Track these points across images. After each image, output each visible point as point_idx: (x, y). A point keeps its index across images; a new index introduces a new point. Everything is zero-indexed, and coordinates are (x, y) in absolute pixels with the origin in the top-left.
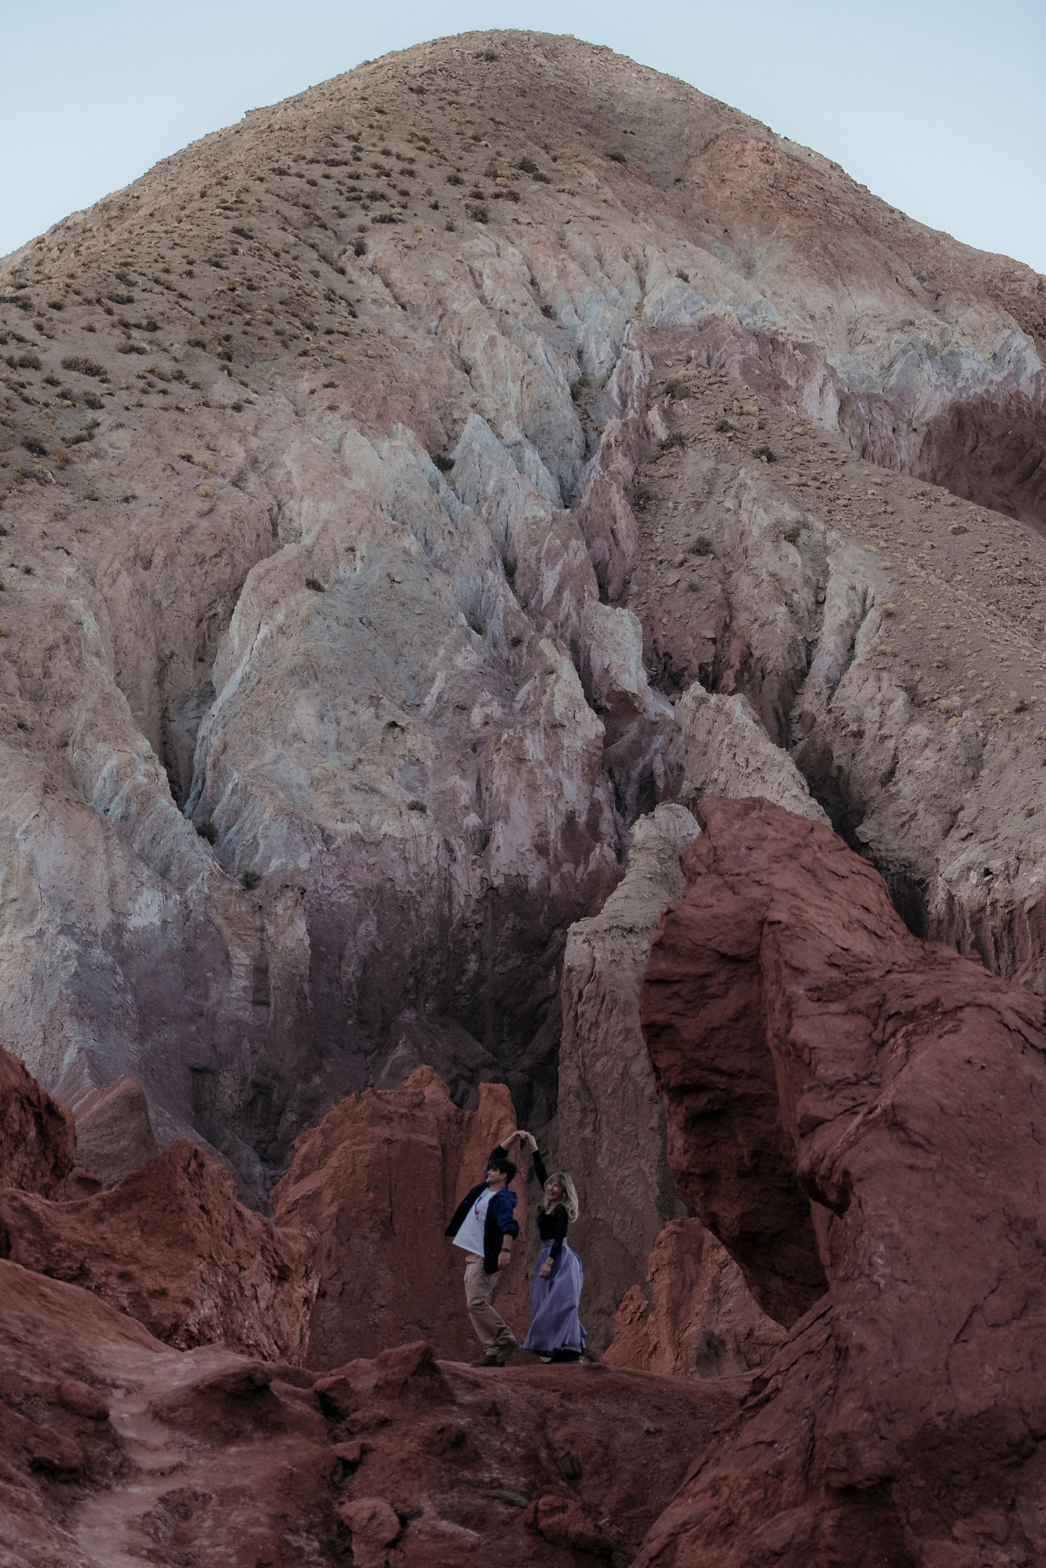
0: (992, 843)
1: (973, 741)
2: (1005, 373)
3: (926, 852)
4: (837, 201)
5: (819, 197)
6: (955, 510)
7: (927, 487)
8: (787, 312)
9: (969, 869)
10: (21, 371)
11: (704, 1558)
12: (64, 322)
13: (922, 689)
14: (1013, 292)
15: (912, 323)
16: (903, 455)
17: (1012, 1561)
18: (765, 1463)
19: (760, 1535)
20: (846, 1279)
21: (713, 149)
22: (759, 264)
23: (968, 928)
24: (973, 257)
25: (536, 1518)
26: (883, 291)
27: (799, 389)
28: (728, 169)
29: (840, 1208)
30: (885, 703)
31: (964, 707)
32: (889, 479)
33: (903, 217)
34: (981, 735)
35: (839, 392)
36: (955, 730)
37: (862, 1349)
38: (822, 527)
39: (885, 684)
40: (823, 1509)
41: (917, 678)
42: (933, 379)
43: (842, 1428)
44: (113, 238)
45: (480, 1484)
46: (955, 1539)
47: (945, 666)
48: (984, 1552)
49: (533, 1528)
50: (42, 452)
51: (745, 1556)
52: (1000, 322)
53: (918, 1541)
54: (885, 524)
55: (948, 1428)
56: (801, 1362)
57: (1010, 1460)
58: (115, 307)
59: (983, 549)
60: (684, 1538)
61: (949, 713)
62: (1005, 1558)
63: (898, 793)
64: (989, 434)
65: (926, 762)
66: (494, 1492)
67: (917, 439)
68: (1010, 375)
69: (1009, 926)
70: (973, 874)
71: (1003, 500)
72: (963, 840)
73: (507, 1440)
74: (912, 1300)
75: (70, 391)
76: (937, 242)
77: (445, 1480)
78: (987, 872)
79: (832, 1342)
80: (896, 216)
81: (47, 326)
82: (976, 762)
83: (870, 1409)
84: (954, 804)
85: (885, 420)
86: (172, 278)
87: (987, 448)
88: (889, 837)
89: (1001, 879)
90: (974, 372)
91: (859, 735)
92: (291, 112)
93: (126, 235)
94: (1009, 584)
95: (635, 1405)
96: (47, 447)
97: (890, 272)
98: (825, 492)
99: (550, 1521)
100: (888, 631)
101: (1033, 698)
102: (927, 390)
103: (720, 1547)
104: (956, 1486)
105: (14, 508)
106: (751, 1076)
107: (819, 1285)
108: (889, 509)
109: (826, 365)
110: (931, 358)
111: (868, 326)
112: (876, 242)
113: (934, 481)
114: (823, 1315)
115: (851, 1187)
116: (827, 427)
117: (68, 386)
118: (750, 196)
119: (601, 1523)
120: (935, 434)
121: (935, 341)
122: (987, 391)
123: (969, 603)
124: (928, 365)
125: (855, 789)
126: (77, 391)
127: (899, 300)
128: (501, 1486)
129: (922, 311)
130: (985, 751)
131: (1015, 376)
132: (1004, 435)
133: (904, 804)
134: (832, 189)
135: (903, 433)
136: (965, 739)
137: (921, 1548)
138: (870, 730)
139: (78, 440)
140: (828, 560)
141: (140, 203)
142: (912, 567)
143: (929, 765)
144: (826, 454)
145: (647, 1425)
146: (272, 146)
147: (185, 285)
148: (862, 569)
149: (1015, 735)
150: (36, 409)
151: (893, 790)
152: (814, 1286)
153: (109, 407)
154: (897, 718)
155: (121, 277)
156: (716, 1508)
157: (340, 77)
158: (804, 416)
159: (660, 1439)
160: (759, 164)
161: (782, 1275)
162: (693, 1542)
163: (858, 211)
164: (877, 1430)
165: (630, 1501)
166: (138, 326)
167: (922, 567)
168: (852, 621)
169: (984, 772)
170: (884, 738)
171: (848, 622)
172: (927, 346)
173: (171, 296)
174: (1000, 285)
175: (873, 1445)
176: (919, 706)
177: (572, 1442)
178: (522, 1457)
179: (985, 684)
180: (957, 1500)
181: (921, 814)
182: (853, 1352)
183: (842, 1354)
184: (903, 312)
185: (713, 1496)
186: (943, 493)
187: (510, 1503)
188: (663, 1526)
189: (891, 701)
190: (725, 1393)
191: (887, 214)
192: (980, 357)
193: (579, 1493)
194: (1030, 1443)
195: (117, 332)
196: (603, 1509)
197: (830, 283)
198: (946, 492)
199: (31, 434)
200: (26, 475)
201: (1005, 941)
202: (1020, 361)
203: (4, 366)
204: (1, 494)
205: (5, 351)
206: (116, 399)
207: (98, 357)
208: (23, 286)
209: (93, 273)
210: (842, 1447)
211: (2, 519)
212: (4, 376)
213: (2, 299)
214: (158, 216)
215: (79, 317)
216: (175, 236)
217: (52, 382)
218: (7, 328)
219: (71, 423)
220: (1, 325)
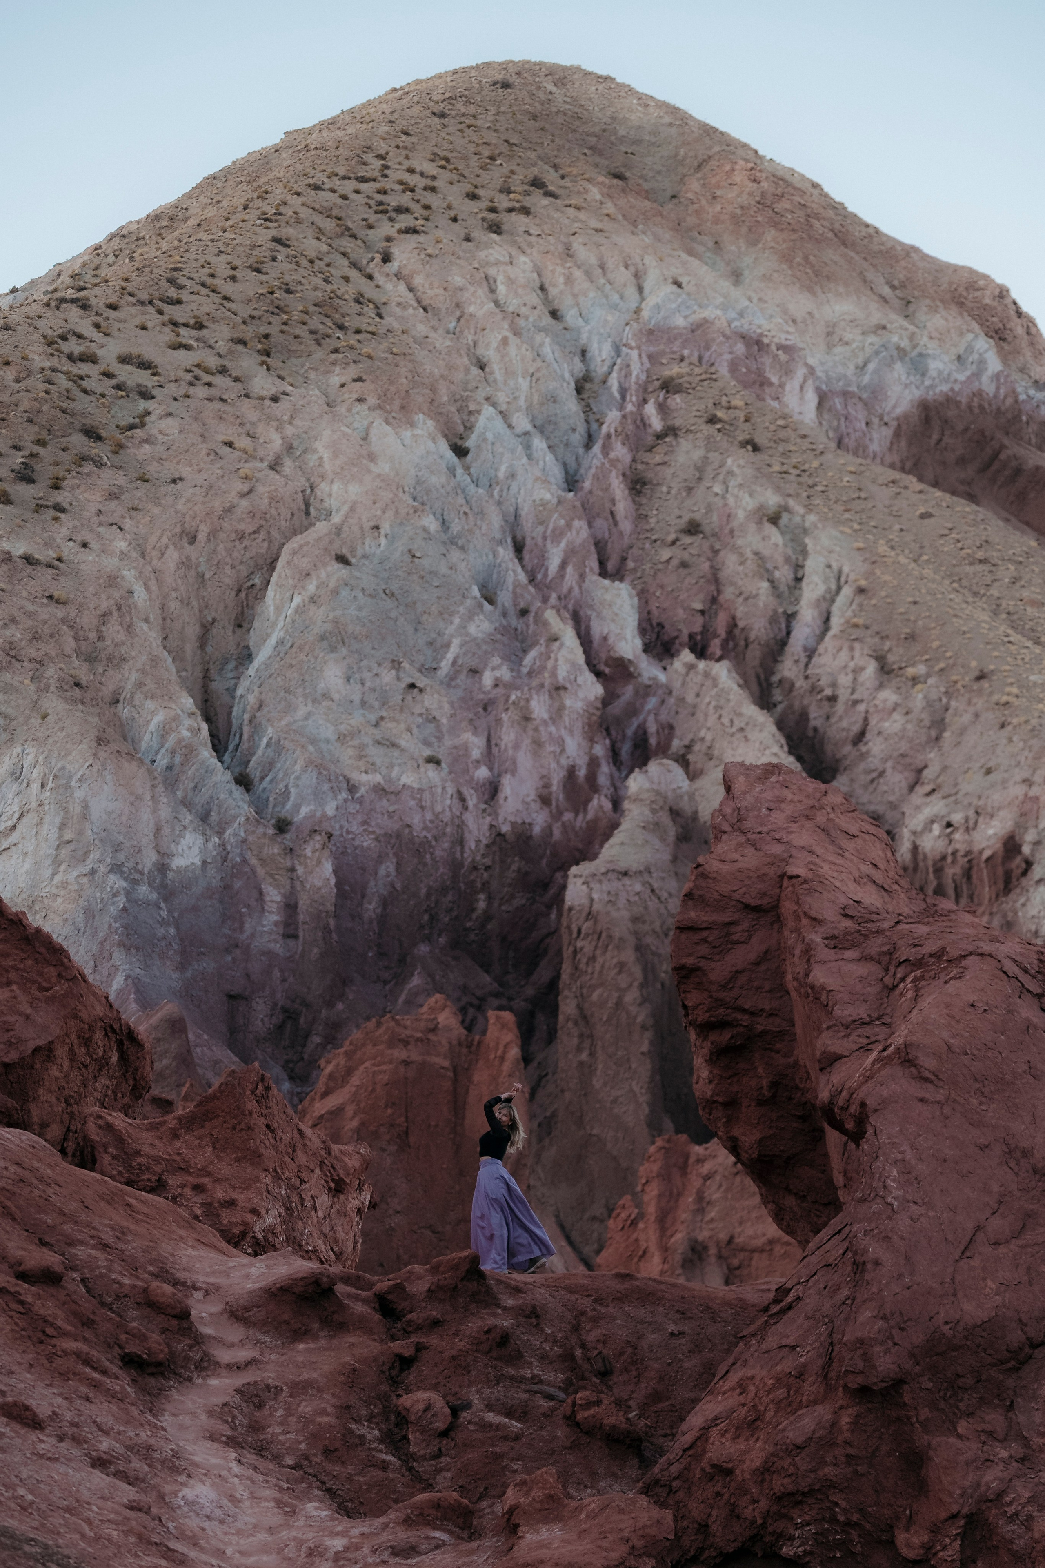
0: (953, 798)
1: (937, 706)
2: (968, 373)
3: (893, 806)
4: (817, 216)
5: (801, 213)
6: (922, 496)
7: (897, 475)
8: (771, 316)
9: (933, 822)
10: (80, 365)
11: (732, 1450)
12: (120, 321)
13: (891, 658)
14: (976, 300)
15: (884, 328)
16: (875, 447)
17: (1011, 1457)
18: (788, 1365)
19: (784, 1430)
20: (863, 1200)
21: (706, 169)
22: (746, 273)
23: (931, 876)
24: (939, 268)
25: (573, 1411)
26: (858, 298)
27: (781, 386)
28: (719, 187)
29: (857, 1136)
30: (858, 670)
31: (928, 675)
32: (862, 468)
34: (944, 700)
35: (818, 389)
36: (920, 696)
37: (877, 1263)
38: (801, 510)
39: (857, 654)
40: (841, 1407)
41: (886, 648)
42: (903, 378)
43: (859, 1334)
44: (164, 246)
45: (522, 1380)
46: (959, 1436)
47: (911, 637)
49: (571, 1419)
50: (99, 438)
51: (770, 1448)
52: (964, 327)
53: (926, 1437)
54: (858, 509)
55: (954, 1336)
56: (819, 1274)
57: (1009, 1365)
58: (166, 308)
59: (947, 532)
60: (714, 1432)
61: (915, 680)
62: (1004, 1454)
63: (868, 752)
64: (953, 428)
65: (894, 724)
66: (536, 1388)
67: (888, 432)
68: (973, 374)
69: (968, 873)
70: (936, 826)
71: (966, 488)
72: (928, 795)
73: (546, 1340)
74: (922, 1220)
75: (124, 383)
76: (908, 254)
77: (491, 1376)
78: (949, 825)
79: (849, 1256)
80: (869, 233)
81: (103, 324)
82: (939, 724)
83: (884, 1318)
84: (919, 762)
85: (860, 414)
86: (216, 282)
87: (950, 441)
88: (859, 791)
89: (961, 830)
90: (940, 372)
91: (833, 699)
92: (325, 133)
93: (176, 243)
94: (971, 564)
95: (661, 1309)
96: (103, 433)
97: (865, 281)
98: (805, 479)
99: (587, 1413)
100: (861, 605)
101: (992, 667)
102: (898, 388)
103: (747, 1440)
104: (960, 1388)
105: (72, 488)
106: (771, 1015)
107: (832, 1204)
108: (863, 495)
109: (806, 364)
110: (901, 359)
111: (844, 330)
112: (852, 254)
113: (903, 470)
114: (840, 1232)
115: (868, 1117)
116: (807, 421)
117: (121, 379)
118: (739, 212)
119: (631, 1416)
120: (904, 427)
121: (905, 343)
122: (952, 389)
123: (933, 581)
124: (898, 366)
125: (829, 748)
126: (130, 383)
127: (873, 306)
128: (541, 1382)
129: (893, 316)
130: (948, 715)
131: (977, 375)
132: (966, 430)
133: (874, 762)
134: (813, 205)
135: (876, 427)
136: (929, 704)
137: (929, 1444)
138: (844, 695)
139: (132, 427)
140: (807, 540)
141: (188, 214)
142: (882, 548)
143: (897, 727)
144: (805, 445)
145: (672, 1328)
146: (308, 163)
147: (228, 288)
148: (838, 549)
149: (975, 700)
150: (93, 399)
151: (864, 749)
152: (828, 1206)
153: (159, 398)
154: (868, 684)
155: (171, 281)
156: (743, 1405)
157: (369, 103)
158: (786, 411)
159: (683, 1341)
160: (748, 183)
161: (795, 1194)
162: (723, 1435)
163: (836, 226)
164: (891, 1337)
165: (656, 1397)
166: (186, 325)
167: (892, 548)
168: (828, 596)
169: (947, 735)
170: (856, 702)
171: (824, 598)
172: (898, 348)
173: (217, 298)
174: (965, 293)
175: (887, 1351)
176: (888, 673)
177: (604, 1342)
178: (560, 1356)
179: (948, 654)
180: (962, 1400)
181: (889, 771)
182: (869, 1266)
183: (859, 1267)
184: (877, 317)
185: (741, 1393)
186: (912, 481)
187: (550, 1397)
188: (696, 1420)
189: (862, 669)
190: (743, 1300)
191: (861, 232)
192: (946, 359)
193: (611, 1389)
194: (1027, 1350)
195: (167, 330)
196: (632, 1403)
197: (810, 290)
198: (914, 480)
199: (88, 422)
200: (84, 458)
201: (964, 887)
202: (982, 362)
203: (64, 360)
204: (61, 475)
205: (66, 347)
206: (165, 390)
207: (150, 353)
208: (83, 289)
209: (146, 277)
210: (860, 1352)
211: (61, 497)
212: (64, 369)
213: (63, 300)
214: (204, 226)
215: (133, 316)
216: (220, 244)
217: (108, 375)
218: (68, 327)
219: (124, 412)
220: (62, 323)
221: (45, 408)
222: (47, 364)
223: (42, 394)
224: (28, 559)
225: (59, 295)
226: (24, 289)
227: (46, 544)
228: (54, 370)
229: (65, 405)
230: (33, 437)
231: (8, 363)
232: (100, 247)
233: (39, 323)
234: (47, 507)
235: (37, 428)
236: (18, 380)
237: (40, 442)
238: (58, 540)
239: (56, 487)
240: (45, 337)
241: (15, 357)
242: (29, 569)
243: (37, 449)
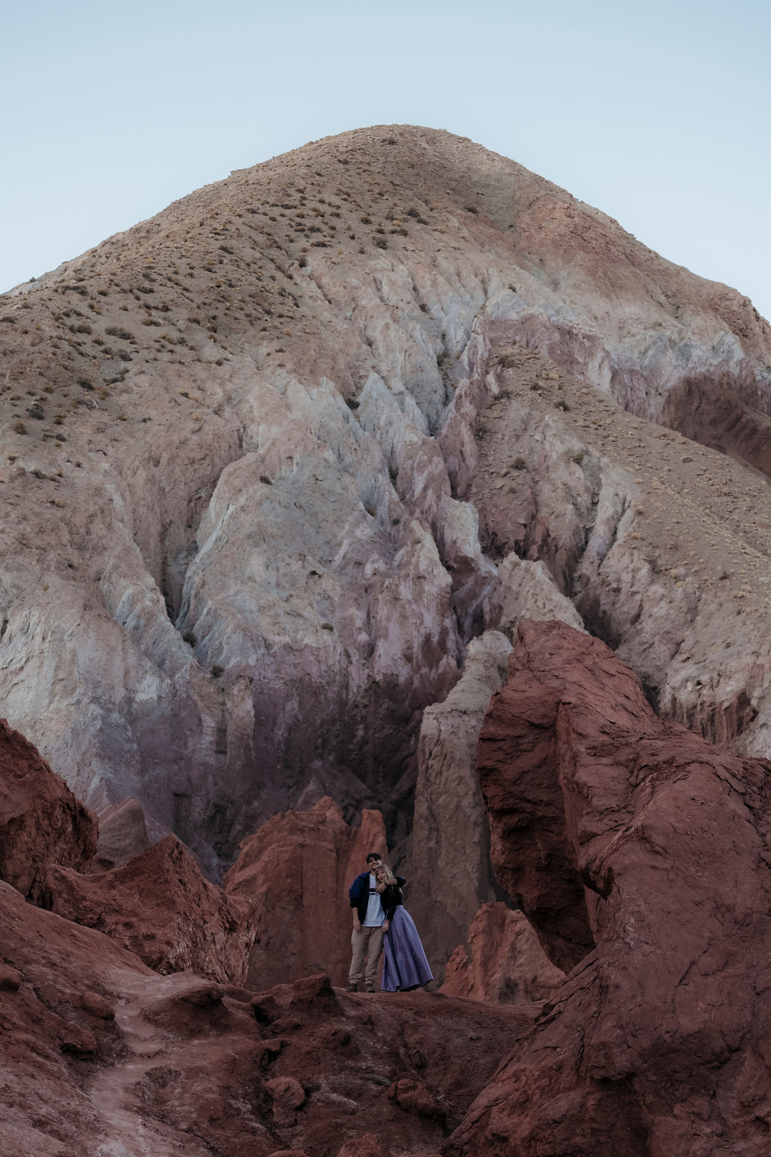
0: (702, 664)
1: (692, 597)
2: (720, 359)
3: (659, 669)
4: (614, 243)
5: (602, 241)
6: (685, 446)
7: (667, 431)
8: (579, 314)
9: (687, 681)
10: (79, 335)
11: (508, 1123)
12: (108, 304)
13: (660, 562)
14: (727, 307)
15: (660, 325)
16: (652, 410)
17: (712, 1132)
18: (550, 1061)
19: (546, 1109)
20: (608, 940)
21: (535, 207)
22: (562, 282)
24: (701, 283)
25: (396, 1094)
26: (642, 303)
27: (586, 364)
28: (544, 220)
29: (605, 893)
30: (636, 571)
31: (686, 575)
32: (642, 425)
33: (657, 256)
34: (698, 593)
35: (612, 368)
36: (680, 590)
37: (617, 987)
38: (598, 454)
39: (635, 558)
40: (588, 1093)
41: (657, 555)
42: (673, 361)
43: (602, 1039)
44: (142, 250)
45: (359, 1070)
46: (675, 1117)
47: (675, 548)
48: (694, 1126)
49: (394, 1100)
50: (91, 388)
51: (536, 1123)
52: (718, 326)
53: (650, 1116)
54: (639, 454)
55: (673, 1042)
56: (576, 995)
57: (713, 1065)
58: (142, 295)
59: (702, 473)
60: (495, 1109)
61: (677, 578)
62: (708, 1130)
63: (642, 629)
64: (708, 398)
65: (661, 610)
66: (368, 1076)
67: (661, 400)
68: (723, 360)
69: (712, 719)
70: (689, 684)
71: (717, 442)
72: (684, 661)
73: (378, 1041)
74: (651, 955)
75: (110, 349)
76: (678, 273)
77: (336, 1067)
78: (699, 683)
79: (598, 981)
80: (653, 255)
81: (96, 306)
82: (694, 611)
83: (621, 1027)
84: (678, 638)
85: (641, 386)
86: (179, 277)
87: (706, 408)
88: (635, 658)
89: (707, 687)
90: (700, 358)
91: (617, 590)
92: (261, 173)
93: (150, 249)
94: (719, 496)
95: (464, 1020)
96: (94, 385)
97: (647, 291)
98: (601, 431)
99: (405, 1096)
100: (639, 523)
101: (732, 571)
102: (669, 369)
103: (519, 1116)
104: (676, 1081)
105: (71, 424)
106: (548, 804)
107: (588, 945)
108: (642, 445)
109: (604, 349)
110: (672, 348)
111: (632, 325)
112: (639, 271)
113: (672, 427)
114: (592, 964)
115: (613, 879)
116: (603, 390)
117: (109, 345)
118: (558, 238)
119: (438, 1098)
120: (673, 397)
121: (675, 337)
122: (708, 371)
123: (692, 507)
124: (670, 352)
125: (614, 626)
126: (115, 349)
127: (653, 309)
128: (373, 1072)
129: (667, 317)
130: (700, 604)
131: (726, 361)
132: (718, 400)
133: (646, 637)
134: (612, 236)
135: (653, 396)
136: (687, 596)
137: (653, 1122)
138: (625, 588)
139: (115, 381)
140: (601, 476)
141: (160, 228)
142: (656, 483)
143: (663, 612)
144: (602, 407)
145: (471, 1034)
146: (248, 194)
147: (187, 282)
148: (623, 482)
149: (719, 594)
150: (87, 359)
151: (639, 627)
152: (585, 945)
153: (135, 360)
154: (643, 581)
155: (146, 276)
156: (517, 1090)
157: (293, 152)
158: (588, 382)
159: (479, 1044)
160: (565, 218)
161: (564, 937)
162: (501, 1112)
163: (628, 251)
164: (626, 1042)
165: (458, 1085)
166: (156, 308)
167: (663, 483)
168: (616, 517)
169: (699, 618)
170: (634, 593)
171: (613, 517)
172: (670, 340)
173: (179, 289)
174: (719, 302)
175: (623, 1052)
176: (657, 573)
177: (421, 1044)
178: (388, 1053)
179: (701, 560)
180: (678, 1090)
181: (657, 644)
182: (611, 989)
183: (604, 989)
184: (655, 316)
185: (516, 1082)
186: (678, 436)
187: (379, 1083)
188: (482, 1101)
189: (639, 569)
190: (523, 1015)
191: (647, 253)
192: (704, 349)
193: (424, 1077)
194: (726, 1054)
195: (142, 311)
196: (440, 1089)
197: (608, 296)
198: (680, 435)
199: (84, 376)
200: (79, 402)
201: (709, 728)
202: (730, 352)
203: (67, 331)
204: (62, 415)
205: (68, 322)
206: (140, 355)
207: (129, 327)
208: (82, 280)
209: (128, 272)
210: (602, 1052)
211: (62, 430)
212: (67, 337)
213: (67, 288)
214: (172, 237)
215: (118, 301)
216: (182, 250)
217: (99, 343)
218: (71, 307)
219: (110, 370)
220: (66, 304)
221: (52, 365)
222: (55, 334)
223: (51, 355)
224: (37, 475)
225: (63, 284)
226: (40, 280)
227: (50, 464)
228: (60, 338)
229: (66, 364)
230: (43, 386)
231: (26, 332)
232: (96, 251)
233: (50, 304)
234: (52, 437)
235: (46, 380)
236: (33, 345)
237: (48, 390)
238: (59, 461)
239: (59, 423)
240: (53, 314)
241: (32, 328)
242: (38, 482)
243: (45, 395)
